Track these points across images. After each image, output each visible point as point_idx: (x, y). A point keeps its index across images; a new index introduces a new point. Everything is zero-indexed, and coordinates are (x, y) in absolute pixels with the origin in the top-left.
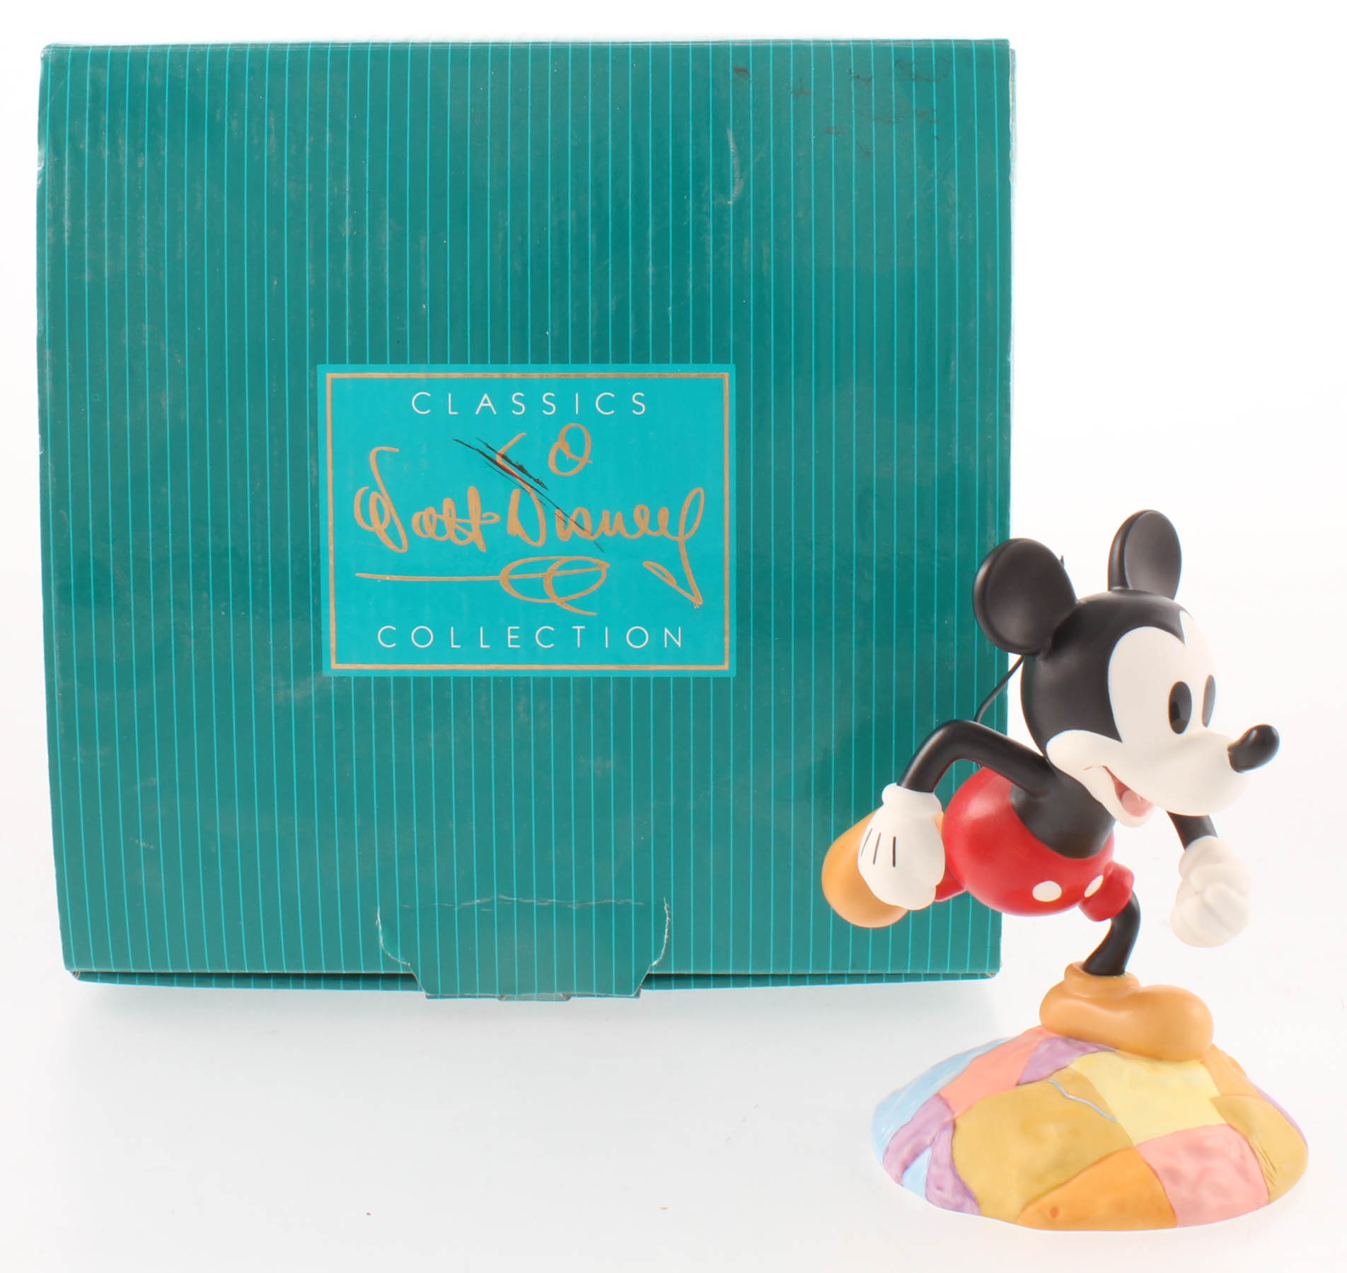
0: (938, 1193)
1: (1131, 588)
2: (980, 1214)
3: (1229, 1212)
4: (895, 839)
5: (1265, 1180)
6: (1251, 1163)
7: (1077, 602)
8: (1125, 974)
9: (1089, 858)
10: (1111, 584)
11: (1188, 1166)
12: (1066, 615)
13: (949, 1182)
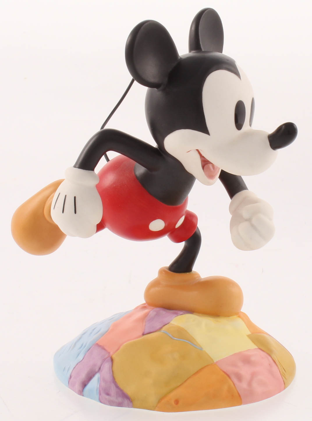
0: (107, 397)
1: (203, 50)
2: (133, 406)
3: (267, 395)
4: (75, 198)
5: (282, 376)
6: (275, 368)
7: (179, 58)
8: (192, 271)
9: (179, 205)
10: (191, 49)
11: (245, 371)
12: (174, 64)
13: (113, 391)
